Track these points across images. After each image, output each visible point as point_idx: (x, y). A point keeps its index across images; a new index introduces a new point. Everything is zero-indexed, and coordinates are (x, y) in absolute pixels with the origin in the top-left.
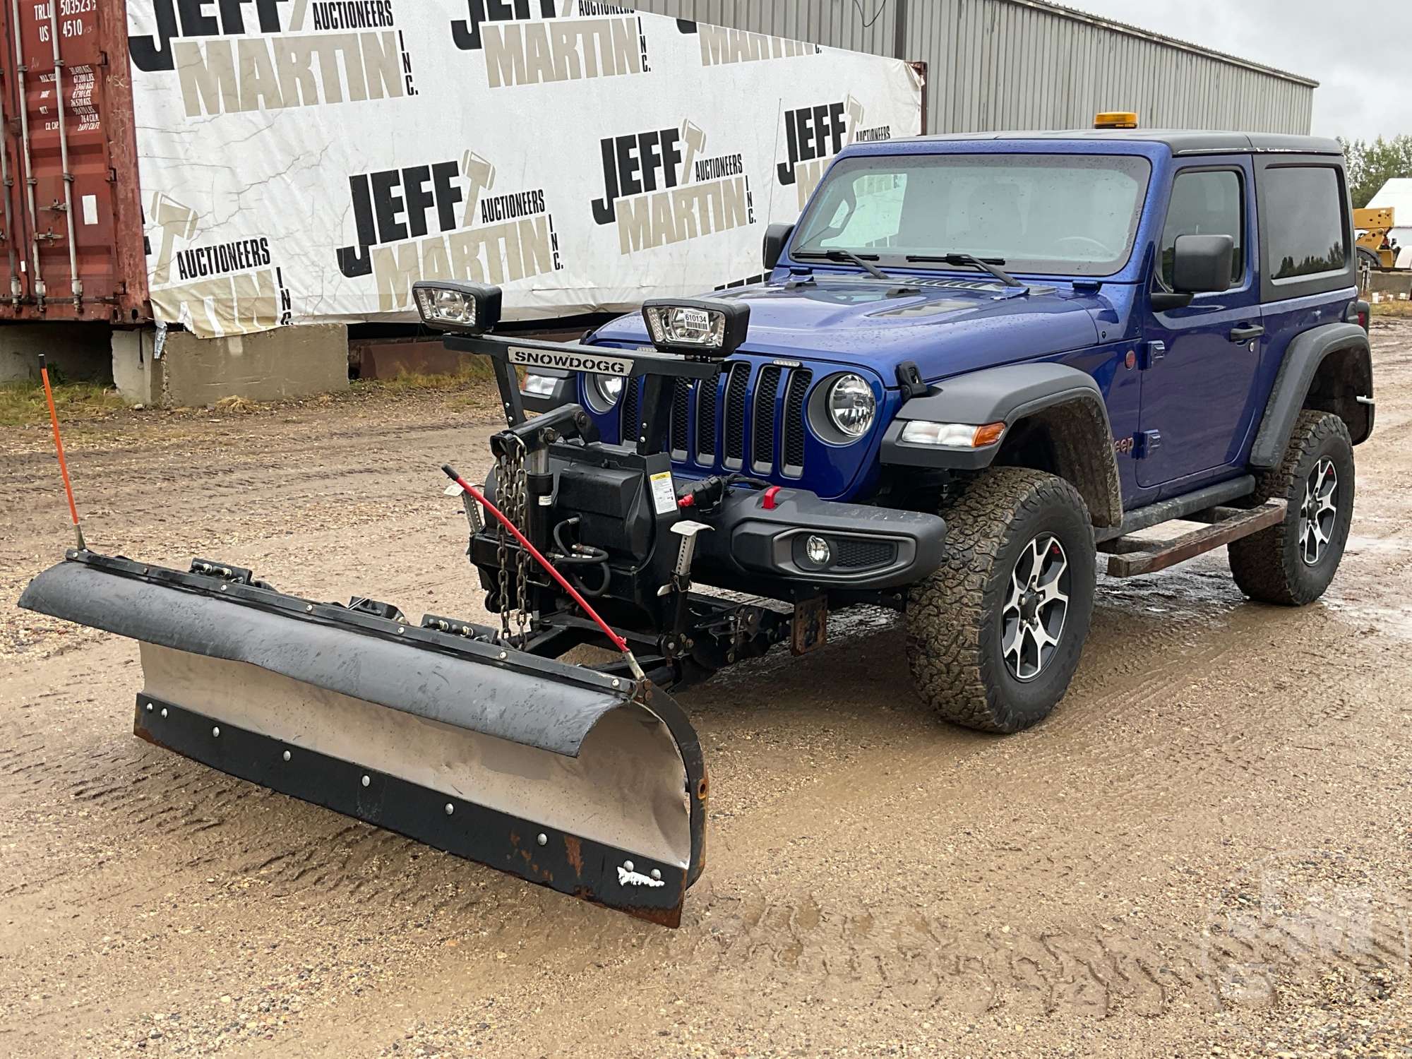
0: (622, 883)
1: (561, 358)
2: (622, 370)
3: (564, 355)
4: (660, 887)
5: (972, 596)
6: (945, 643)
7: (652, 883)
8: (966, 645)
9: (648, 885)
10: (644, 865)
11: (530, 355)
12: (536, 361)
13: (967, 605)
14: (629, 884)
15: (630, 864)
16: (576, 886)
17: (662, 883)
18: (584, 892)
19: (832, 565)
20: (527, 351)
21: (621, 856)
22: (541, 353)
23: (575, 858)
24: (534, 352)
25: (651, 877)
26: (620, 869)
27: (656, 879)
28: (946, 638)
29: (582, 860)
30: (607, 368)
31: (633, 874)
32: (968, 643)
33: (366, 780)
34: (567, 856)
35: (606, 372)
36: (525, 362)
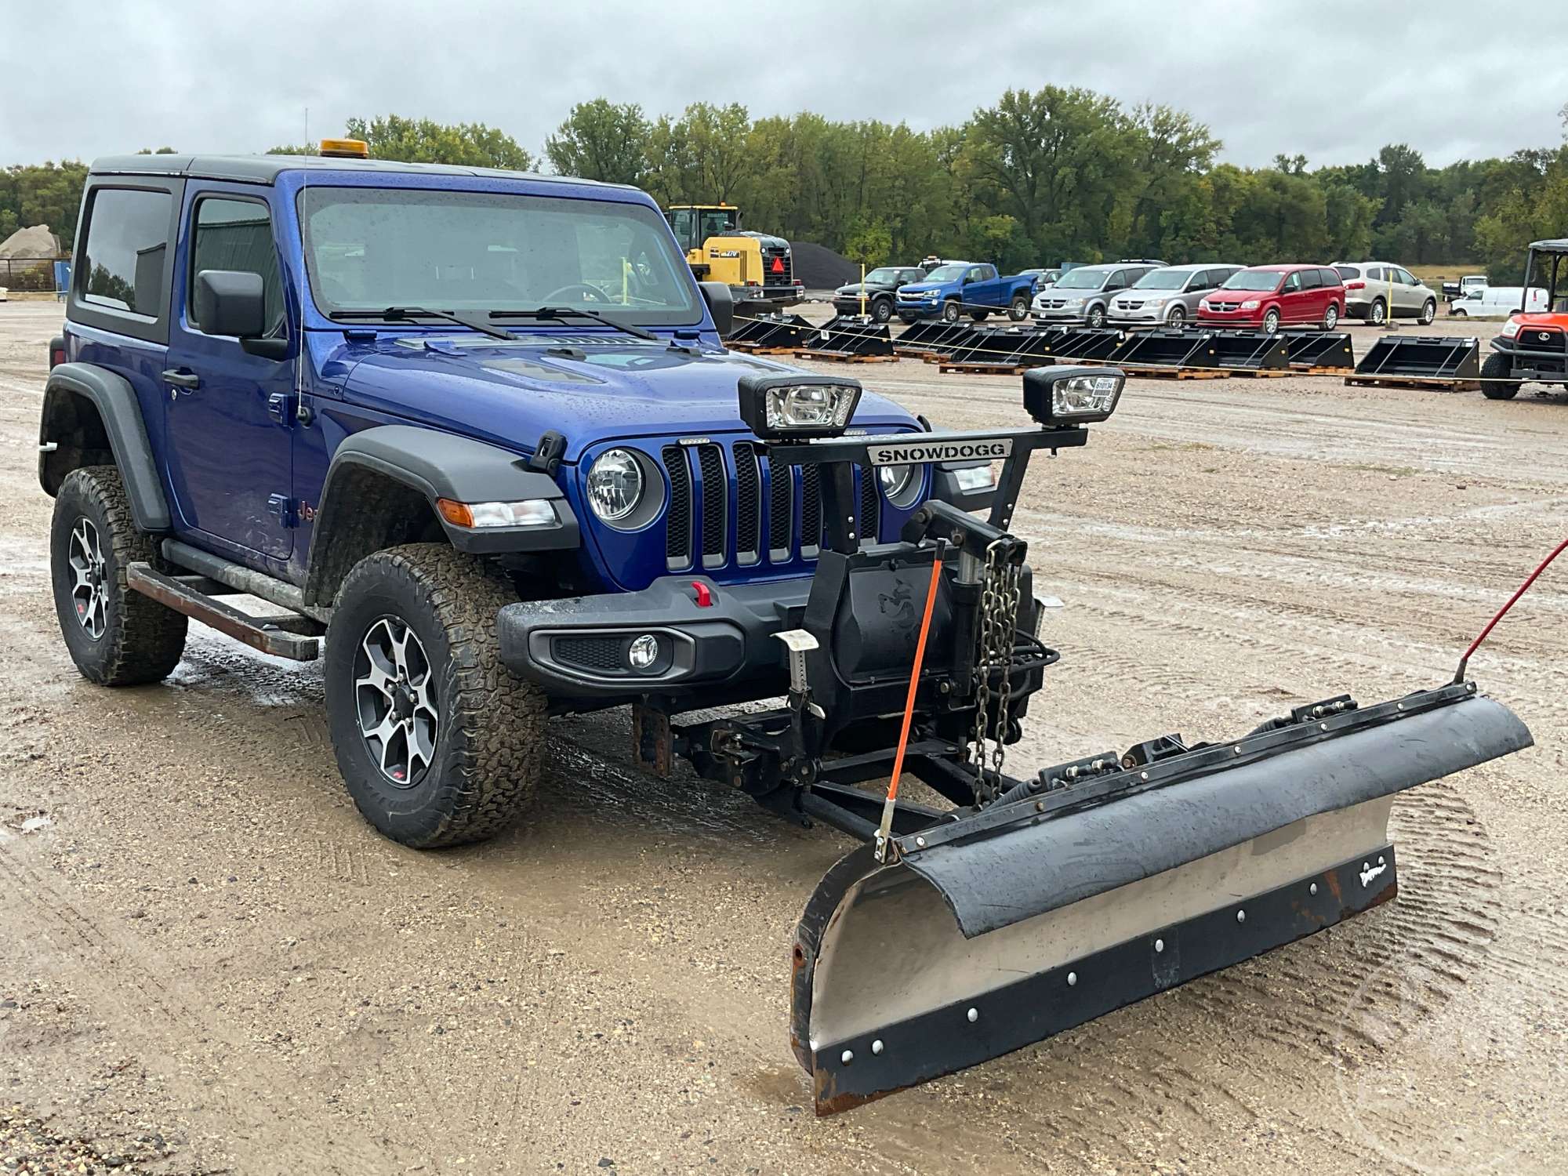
0: (1365, 885)
1: (934, 450)
2: (1002, 451)
3: (938, 446)
4: (1385, 869)
7: (1380, 870)
9: (1379, 874)
10: (1373, 860)
11: (897, 453)
12: (905, 458)
14: (1368, 882)
15: (1366, 865)
17: (1385, 865)
18: (1346, 913)
20: (892, 449)
21: (1360, 863)
22: (909, 448)
23: (1336, 888)
24: (901, 448)
26: (1362, 874)
27: (1382, 865)
29: (1340, 886)
30: (987, 452)
31: (1370, 871)
33: (1160, 945)
34: (1331, 891)
35: (986, 456)
36: (893, 462)
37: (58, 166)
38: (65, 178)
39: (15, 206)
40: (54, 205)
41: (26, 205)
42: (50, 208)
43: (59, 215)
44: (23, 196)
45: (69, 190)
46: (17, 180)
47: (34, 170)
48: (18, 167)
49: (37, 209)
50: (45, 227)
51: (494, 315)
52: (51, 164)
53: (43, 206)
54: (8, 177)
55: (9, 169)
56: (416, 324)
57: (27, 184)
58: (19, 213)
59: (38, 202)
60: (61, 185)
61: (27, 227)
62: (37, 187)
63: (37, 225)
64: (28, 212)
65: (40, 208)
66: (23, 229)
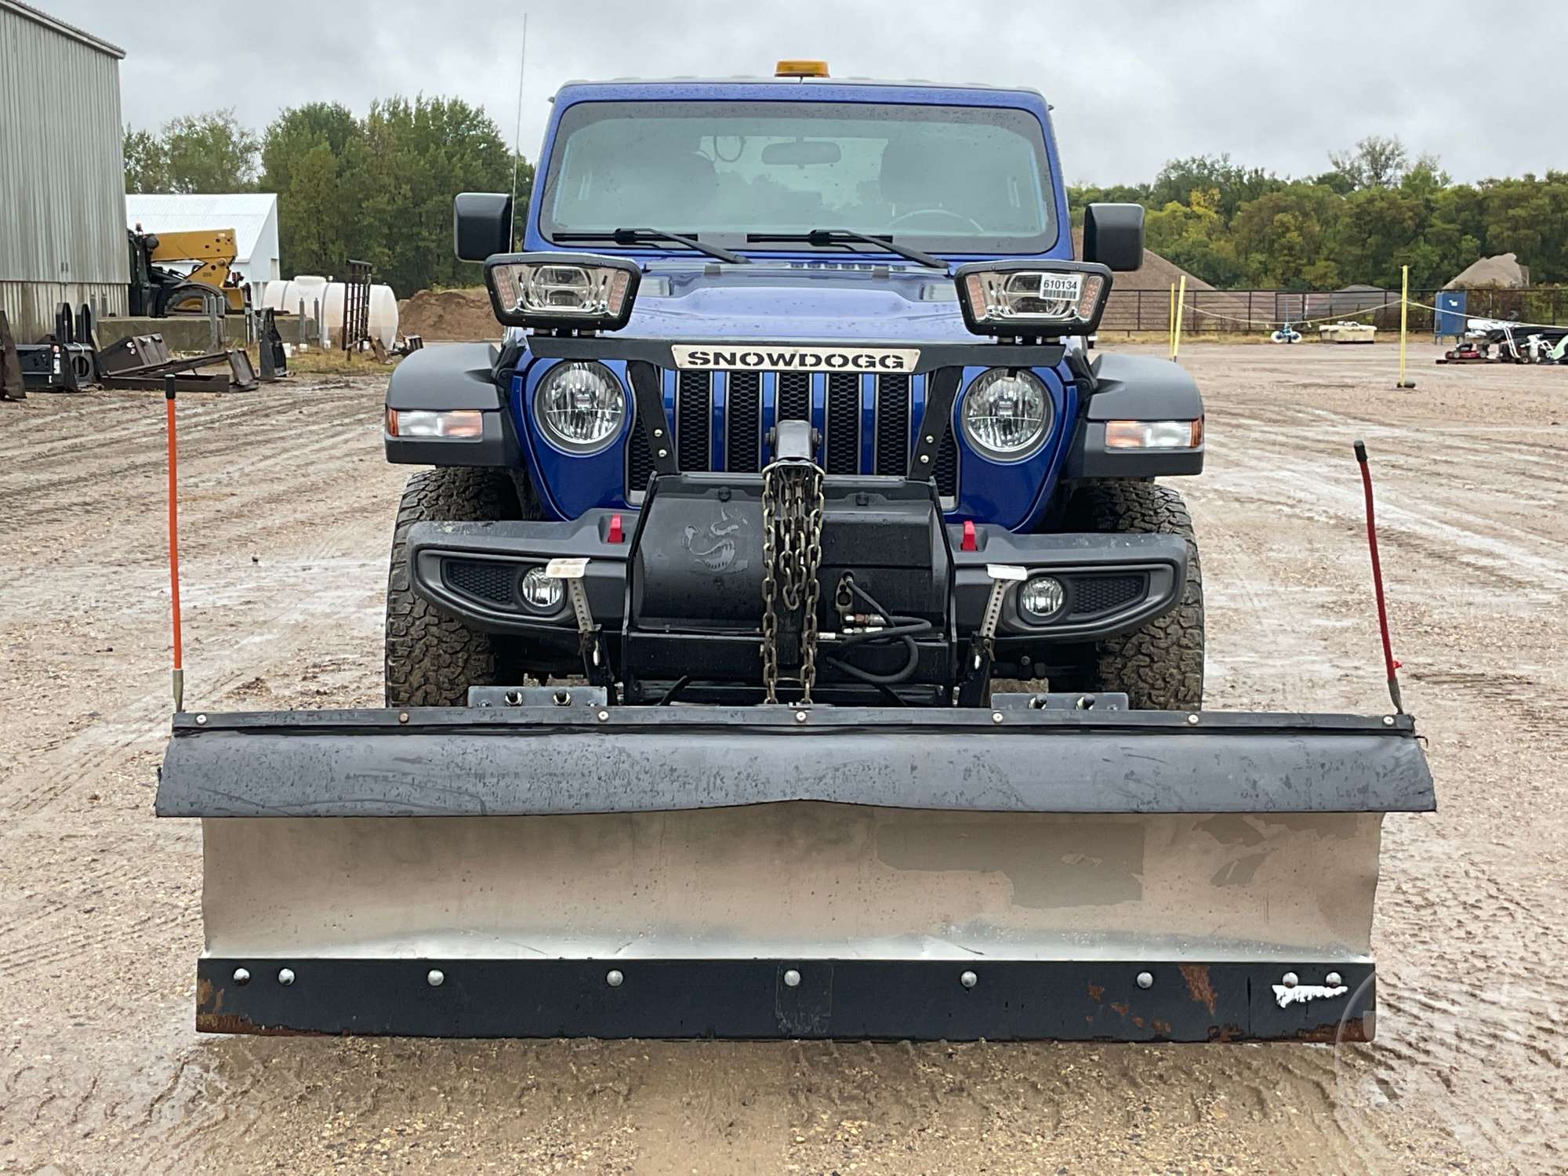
0: (1283, 1004)
4: (1343, 994)
5: (1192, 634)
6: (1162, 699)
7: (1328, 992)
8: (1188, 698)
9: (1323, 997)
10: (1310, 974)
13: (1187, 647)
14: (1294, 1002)
15: (1292, 977)
16: (1213, 1027)
17: (1344, 989)
18: (1224, 1033)
19: (1068, 614)
21: (1275, 972)
23: (1203, 990)
25: (1326, 985)
26: (1276, 988)
27: (1333, 986)
28: (1162, 693)
29: (1214, 991)
31: (1297, 988)
32: (1191, 693)
33: (792, 977)
34: (1189, 992)
37: (1540, 177)
38: (1546, 194)
39: (1480, 231)
40: (1529, 228)
41: (1493, 230)
42: (1523, 232)
43: (1533, 239)
44: (1491, 219)
45: (1548, 209)
46: (1485, 198)
47: (1507, 184)
48: (1491, 181)
49: (1505, 234)
50: (1512, 256)
51: (752, 238)
52: (1531, 177)
53: (1515, 229)
54: (1474, 194)
55: (1480, 183)
56: (658, 248)
57: (1497, 202)
58: (1483, 239)
59: (1508, 225)
60: (1540, 202)
61: (1489, 256)
62: (1510, 207)
63: (1502, 254)
64: (1495, 237)
65: (1510, 233)
66: (1484, 260)
